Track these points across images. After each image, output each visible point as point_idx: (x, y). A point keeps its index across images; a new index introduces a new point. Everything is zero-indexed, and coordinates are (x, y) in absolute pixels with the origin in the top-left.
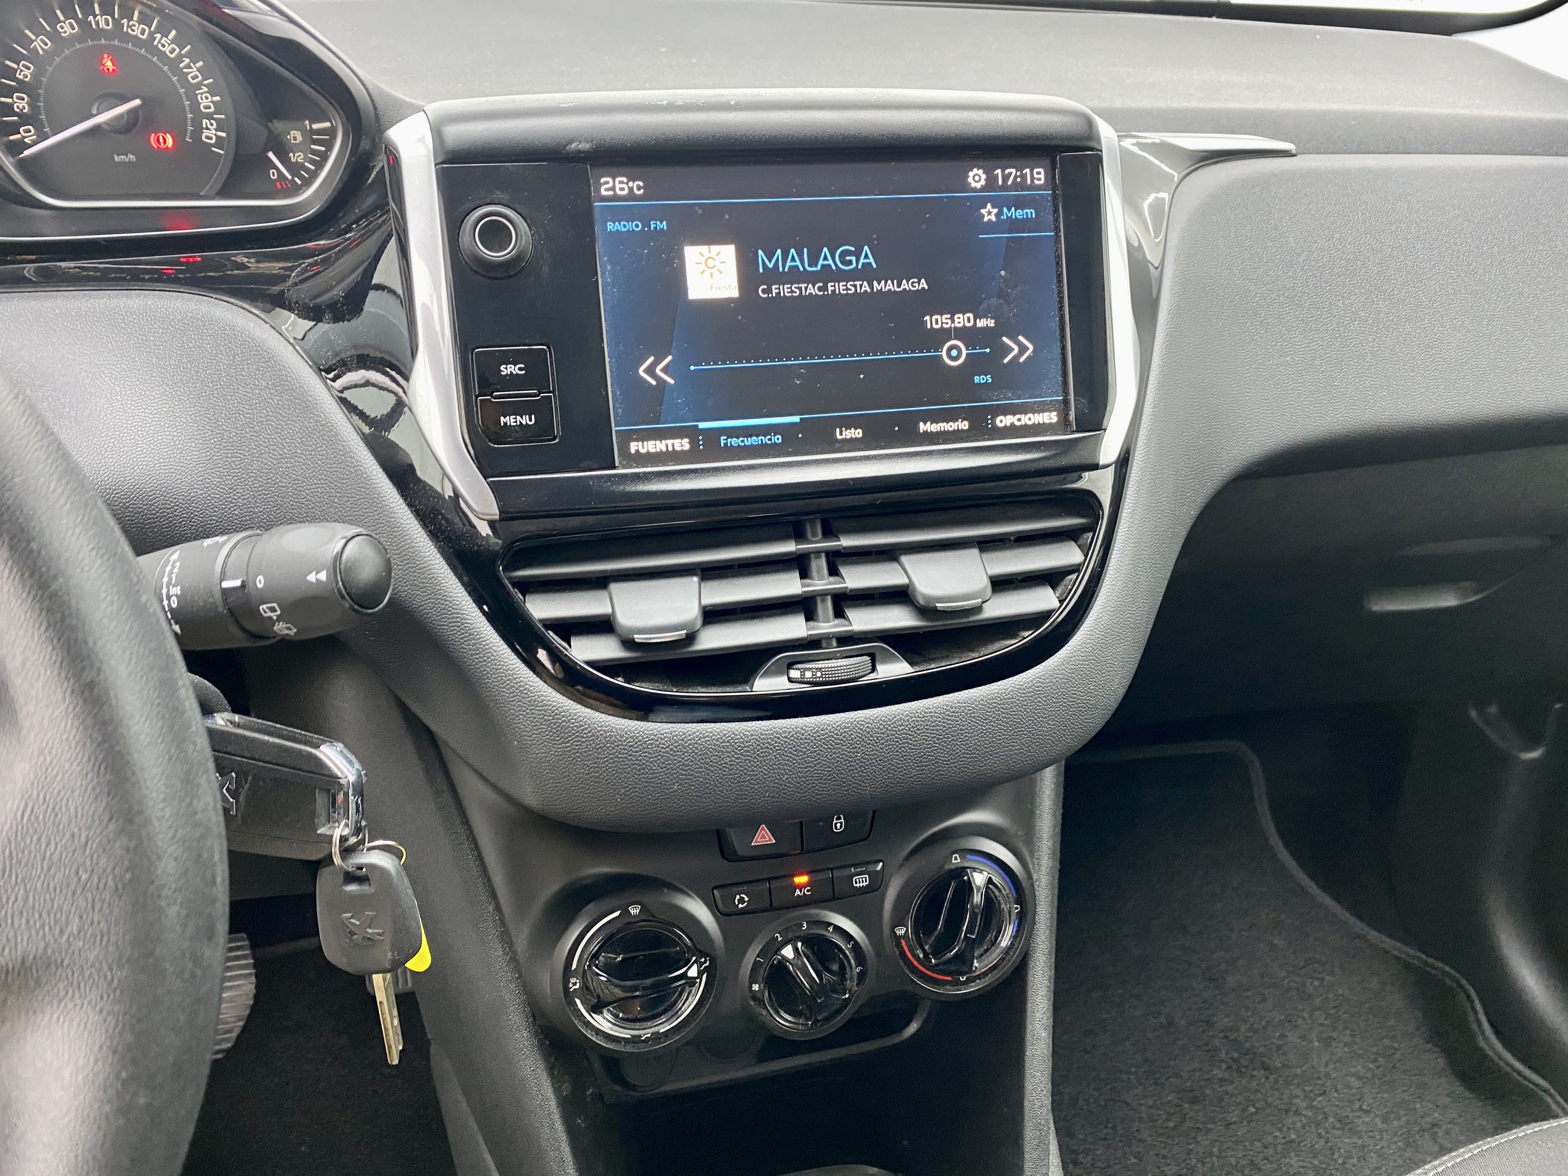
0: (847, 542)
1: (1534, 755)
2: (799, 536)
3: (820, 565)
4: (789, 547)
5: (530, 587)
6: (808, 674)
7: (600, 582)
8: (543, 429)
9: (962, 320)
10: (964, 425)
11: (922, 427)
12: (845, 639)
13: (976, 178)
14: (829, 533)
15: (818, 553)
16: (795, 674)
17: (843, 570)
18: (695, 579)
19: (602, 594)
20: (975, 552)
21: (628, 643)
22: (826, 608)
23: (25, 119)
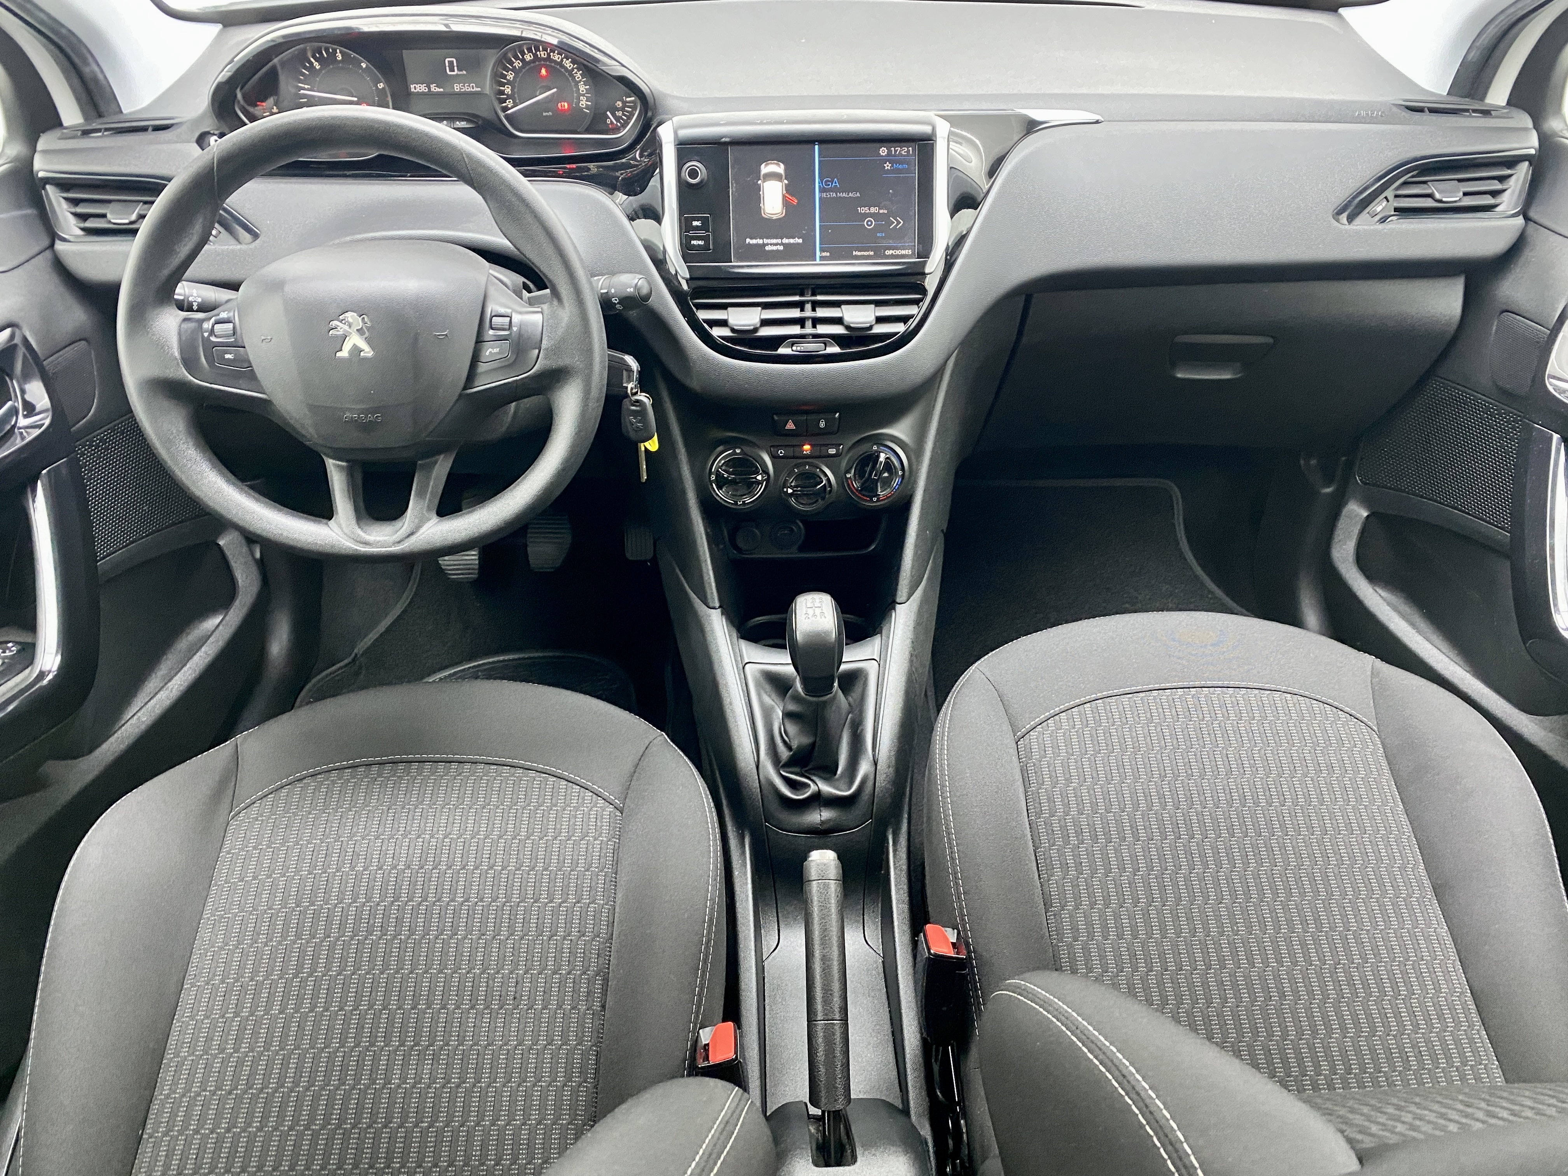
0: (820, 298)
1: (1328, 490)
2: (802, 294)
3: (808, 306)
4: (797, 298)
5: (700, 307)
6: (799, 348)
7: (724, 307)
8: (706, 247)
9: (873, 210)
10: (872, 253)
11: (854, 253)
12: (815, 336)
13: (883, 151)
14: (814, 294)
15: (808, 302)
16: (794, 348)
17: (817, 309)
18: (760, 308)
19: (725, 311)
20: (873, 306)
21: (733, 330)
22: (809, 323)
23: (509, 97)
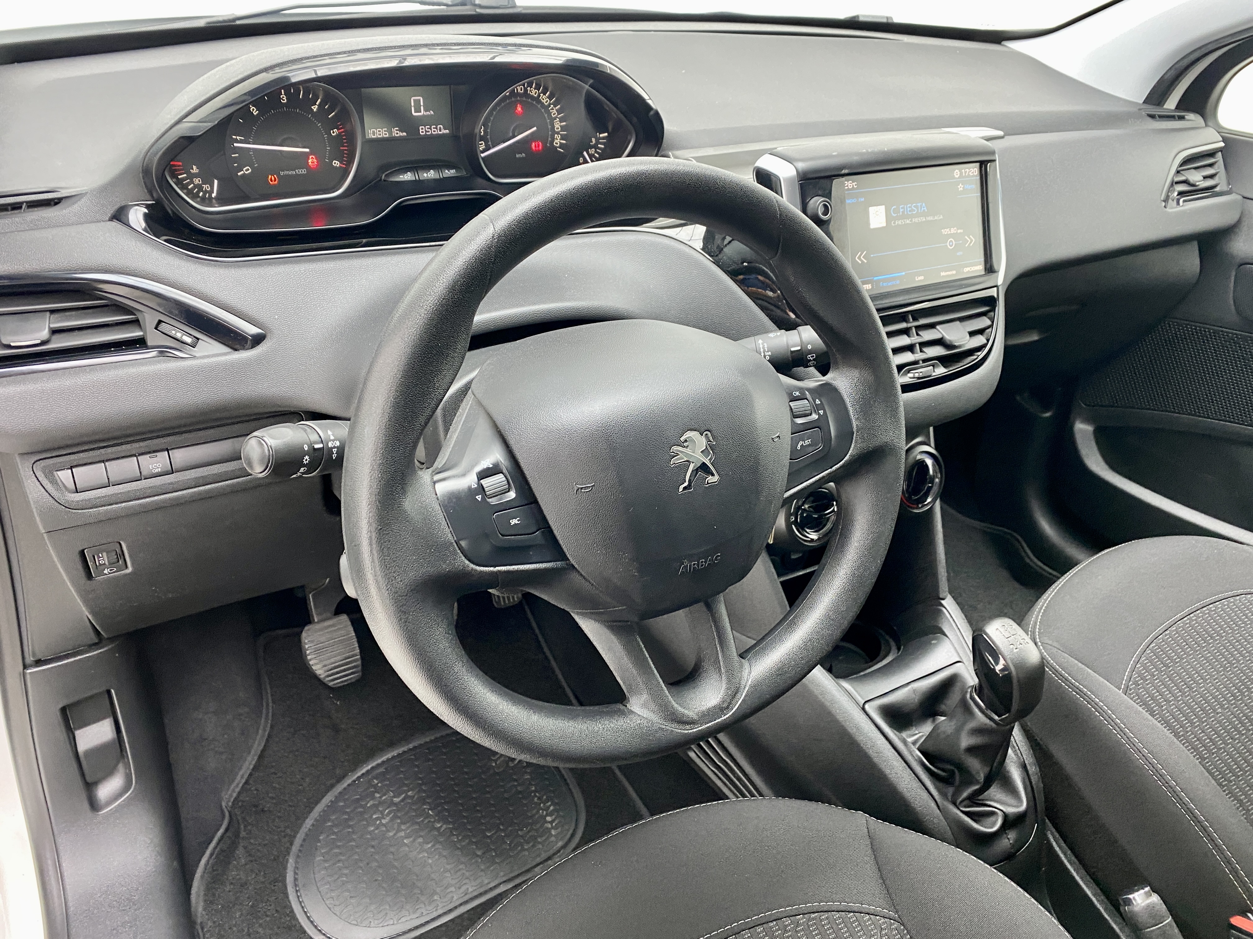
0: (918, 322)
1: (1048, 415)
3: (914, 332)
4: (904, 325)
6: (917, 375)
9: (953, 231)
12: (924, 361)
14: (916, 320)
15: (912, 327)
16: (910, 375)
17: (921, 333)
20: (958, 323)
22: (917, 349)
23: (481, 138)
